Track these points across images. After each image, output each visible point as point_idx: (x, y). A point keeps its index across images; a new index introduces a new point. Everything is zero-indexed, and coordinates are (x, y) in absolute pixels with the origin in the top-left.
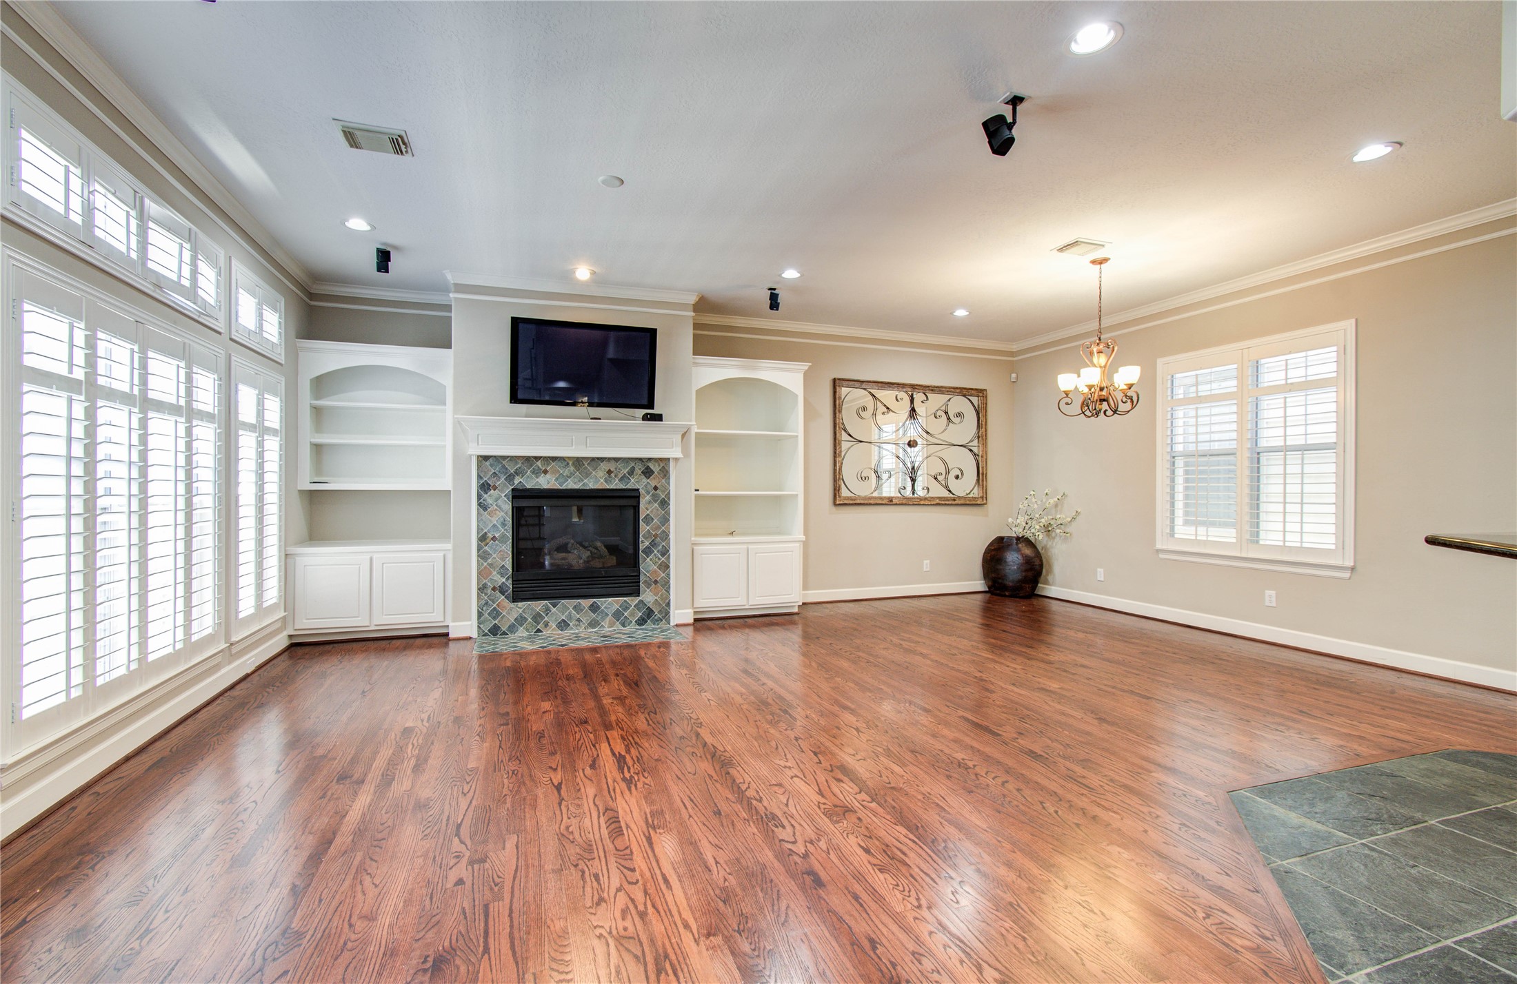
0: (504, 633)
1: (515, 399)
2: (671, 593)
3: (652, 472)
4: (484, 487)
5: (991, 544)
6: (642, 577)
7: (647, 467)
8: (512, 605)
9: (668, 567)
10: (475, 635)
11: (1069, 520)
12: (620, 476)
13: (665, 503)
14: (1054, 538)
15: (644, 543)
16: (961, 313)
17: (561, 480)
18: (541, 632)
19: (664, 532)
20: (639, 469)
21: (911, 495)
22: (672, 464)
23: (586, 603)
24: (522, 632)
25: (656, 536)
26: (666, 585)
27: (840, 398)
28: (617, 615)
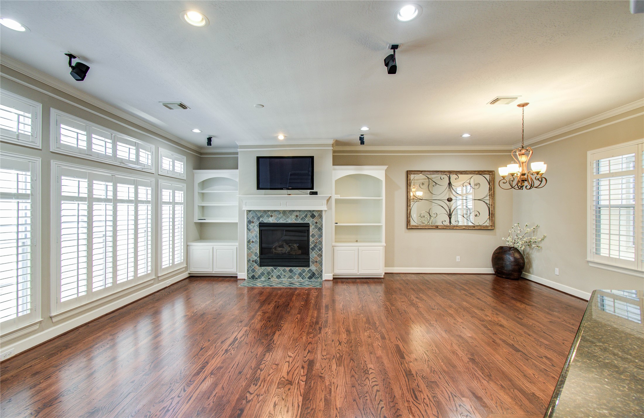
0: (257, 278)
1: (259, 188)
2: (323, 266)
3: (315, 216)
4: (249, 222)
5: (496, 250)
6: (311, 259)
7: (312, 214)
8: (260, 268)
9: (322, 256)
10: (246, 278)
11: (540, 240)
12: (301, 218)
13: (320, 229)
14: (533, 249)
15: (311, 246)
16: (466, 135)
17: (278, 219)
18: (270, 279)
19: (320, 241)
20: (309, 215)
21: (449, 224)
22: (323, 213)
23: (288, 269)
24: (263, 279)
25: (316, 243)
26: (321, 263)
27: (410, 180)
28: (300, 274)
